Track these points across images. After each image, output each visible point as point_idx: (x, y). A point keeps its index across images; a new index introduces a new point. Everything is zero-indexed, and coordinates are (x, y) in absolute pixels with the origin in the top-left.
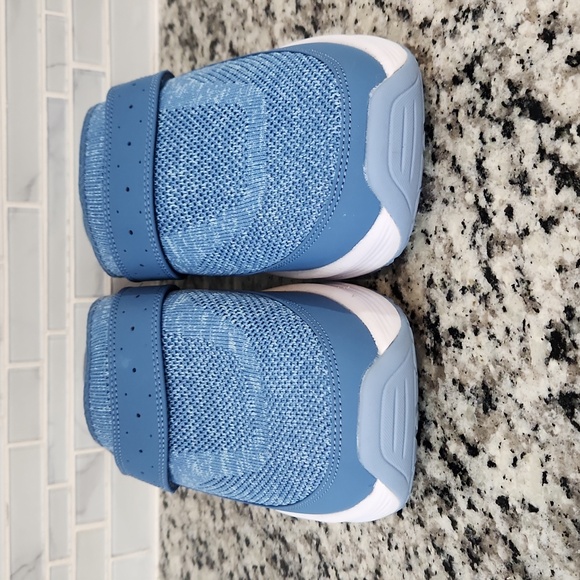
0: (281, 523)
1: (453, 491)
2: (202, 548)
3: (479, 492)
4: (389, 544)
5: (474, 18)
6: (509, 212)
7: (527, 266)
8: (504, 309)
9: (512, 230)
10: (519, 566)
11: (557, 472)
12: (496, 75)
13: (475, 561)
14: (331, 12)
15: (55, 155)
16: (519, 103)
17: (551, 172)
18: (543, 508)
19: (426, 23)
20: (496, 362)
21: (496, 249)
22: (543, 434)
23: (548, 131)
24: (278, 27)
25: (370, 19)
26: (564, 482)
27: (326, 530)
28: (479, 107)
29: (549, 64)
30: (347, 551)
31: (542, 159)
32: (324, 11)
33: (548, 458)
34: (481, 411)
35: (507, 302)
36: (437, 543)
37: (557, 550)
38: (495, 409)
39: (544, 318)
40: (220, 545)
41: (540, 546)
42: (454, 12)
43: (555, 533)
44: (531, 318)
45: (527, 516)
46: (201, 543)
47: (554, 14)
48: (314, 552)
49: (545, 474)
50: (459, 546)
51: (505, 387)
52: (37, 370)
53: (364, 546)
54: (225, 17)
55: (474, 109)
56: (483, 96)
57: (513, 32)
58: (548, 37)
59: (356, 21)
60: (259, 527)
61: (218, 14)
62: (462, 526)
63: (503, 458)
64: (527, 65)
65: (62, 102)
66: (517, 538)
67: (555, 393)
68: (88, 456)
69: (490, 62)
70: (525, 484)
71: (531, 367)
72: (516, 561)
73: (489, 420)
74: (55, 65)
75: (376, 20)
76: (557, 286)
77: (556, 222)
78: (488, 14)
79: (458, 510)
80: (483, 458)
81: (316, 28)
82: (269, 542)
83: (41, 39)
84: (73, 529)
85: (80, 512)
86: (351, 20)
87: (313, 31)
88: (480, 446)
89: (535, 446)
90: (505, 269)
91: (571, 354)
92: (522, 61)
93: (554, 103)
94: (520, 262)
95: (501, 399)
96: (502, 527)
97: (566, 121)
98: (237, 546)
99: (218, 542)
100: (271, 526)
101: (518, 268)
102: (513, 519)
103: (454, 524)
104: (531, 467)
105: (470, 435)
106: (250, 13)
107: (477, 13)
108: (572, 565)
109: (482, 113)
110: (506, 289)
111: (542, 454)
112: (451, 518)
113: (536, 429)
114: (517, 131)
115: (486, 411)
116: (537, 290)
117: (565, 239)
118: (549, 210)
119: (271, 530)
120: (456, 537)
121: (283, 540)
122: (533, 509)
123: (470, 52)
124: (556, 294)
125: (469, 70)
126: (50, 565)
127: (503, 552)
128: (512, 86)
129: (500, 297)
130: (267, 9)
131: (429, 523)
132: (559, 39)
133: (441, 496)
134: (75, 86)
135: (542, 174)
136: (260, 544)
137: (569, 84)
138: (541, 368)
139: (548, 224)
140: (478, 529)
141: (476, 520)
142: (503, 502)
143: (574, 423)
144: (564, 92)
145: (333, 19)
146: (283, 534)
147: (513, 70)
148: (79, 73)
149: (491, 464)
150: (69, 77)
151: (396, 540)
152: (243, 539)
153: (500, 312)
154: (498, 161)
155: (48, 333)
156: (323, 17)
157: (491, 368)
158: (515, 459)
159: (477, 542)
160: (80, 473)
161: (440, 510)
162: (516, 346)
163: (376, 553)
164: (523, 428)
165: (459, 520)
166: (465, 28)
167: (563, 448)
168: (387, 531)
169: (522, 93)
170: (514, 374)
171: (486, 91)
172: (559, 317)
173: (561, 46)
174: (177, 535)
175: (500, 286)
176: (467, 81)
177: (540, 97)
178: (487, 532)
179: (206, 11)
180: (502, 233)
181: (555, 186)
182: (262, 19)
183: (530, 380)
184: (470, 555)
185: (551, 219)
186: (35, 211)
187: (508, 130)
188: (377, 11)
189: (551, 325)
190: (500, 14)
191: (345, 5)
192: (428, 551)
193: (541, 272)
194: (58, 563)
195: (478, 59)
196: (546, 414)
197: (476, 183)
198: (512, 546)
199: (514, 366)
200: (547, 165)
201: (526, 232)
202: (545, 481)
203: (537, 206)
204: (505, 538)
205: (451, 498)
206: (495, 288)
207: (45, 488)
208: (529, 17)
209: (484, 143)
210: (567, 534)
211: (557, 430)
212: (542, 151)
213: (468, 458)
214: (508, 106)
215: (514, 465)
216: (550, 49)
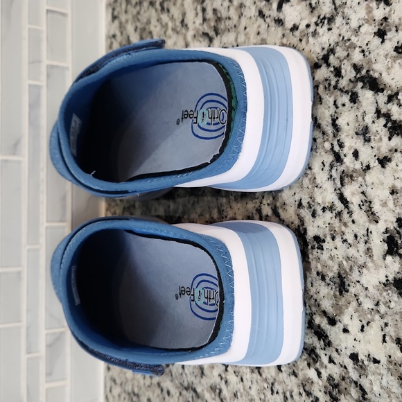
0: (193, 379)
1: (318, 351)
2: (135, 399)
3: (337, 350)
4: (272, 391)
5: (329, 23)
6: (356, 154)
7: (369, 191)
8: (353, 222)
9: (358, 166)
11: (393, 334)
12: (345, 61)
13: (334, 400)
14: (228, 22)
15: (34, 123)
16: (362, 79)
17: (385, 126)
18: (384, 360)
19: (295, 28)
20: (348, 259)
21: (346, 180)
22: (382, 308)
23: (382, 98)
24: (190, 34)
25: (256, 26)
26: (398, 341)
27: (226, 382)
28: (333, 83)
29: (382, 52)
30: (241, 396)
31: (378, 117)
32: (223, 22)
33: (386, 325)
34: (338, 293)
35: (355, 216)
36: (307, 388)
37: (394, 390)
38: (347, 291)
39: (381, 226)
40: (149, 396)
41: (382, 388)
42: (315, 19)
43: (392, 378)
44: (372, 227)
45: (372, 366)
46: (135, 395)
47: (385, 19)
48: (217, 398)
49: (384, 336)
50: (323, 390)
51: (355, 276)
52: (19, 273)
53: (253, 392)
55: (330, 85)
56: (336, 76)
57: (357, 31)
58: (381, 34)
59: (245, 28)
60: (177, 382)
61: (147, 27)
62: (325, 375)
63: (354, 326)
64: (367, 53)
65: (38, 87)
66: (365, 382)
67: (391, 278)
68: (54, 334)
69: (340, 52)
70: (370, 344)
71: (373, 261)
72: (364, 399)
73: (343, 300)
74: (35, 62)
75: (259, 27)
76: (391, 204)
77: (389, 160)
78: (339, 20)
79: (322, 364)
80: (340, 326)
81: (217, 34)
82: (184, 392)
83: (25, 44)
84: (43, 386)
85: (49, 374)
86: (242, 27)
87: (215, 36)
88: (337, 318)
89: (377, 317)
90: (353, 194)
92: (363, 51)
93: (386, 79)
94: (364, 189)
95: (352, 284)
96: (354, 375)
97: (395, 91)
98: (161, 396)
99: (147, 394)
100: (186, 380)
101: (363, 193)
102: (362, 369)
103: (319, 374)
104: (374, 332)
105: (330, 310)
106: (170, 25)
107: (331, 20)
109: (335, 87)
110: (354, 207)
111: (382, 322)
112: (317, 370)
113: (377, 304)
114: (360, 99)
115: (341, 293)
116: (376, 207)
117: (395, 171)
118: (384, 152)
119: (186, 384)
120: (321, 383)
121: (195, 390)
122: (376, 361)
123: (326, 46)
124: (390, 210)
125: (326, 58)
127: (354, 393)
128: (357, 68)
129: (350, 213)
130: (182, 21)
131: (300, 374)
132: (389, 35)
133: (310, 355)
134: (48, 76)
135: (379, 127)
136: (178, 394)
137: (396, 66)
138: (379, 261)
139: (384, 161)
140: (337, 377)
141: (335, 371)
142: (354, 357)
144: (393, 71)
145: (229, 27)
146: (194, 386)
147: (357, 57)
148: (50, 67)
149: (346, 331)
150: (44, 70)
151: (277, 387)
152: (165, 391)
153: (350, 224)
154: (347, 119)
155: (28, 247)
156: (222, 26)
157: (345, 263)
158: (363, 327)
159: (336, 386)
160: (49, 346)
161: (309, 365)
162: (362, 247)
163: (262, 397)
164: (368, 304)
165: (323, 371)
166: (322, 30)
167: (397, 317)
168: (271, 381)
169: (364, 72)
170: (361, 267)
171: (338, 72)
172: (392, 225)
173: (390, 40)
174: (116, 391)
175: (350, 205)
176: (324, 66)
177: (376, 75)
178: (343, 379)
179: (139, 25)
180: (351, 169)
181: (388, 135)
182: (178, 29)
183: (372, 270)
184: (331, 396)
185: (385, 158)
186: (19, 162)
187: (354, 98)
188: (260, 20)
189: (387, 231)
190: (347, 20)
191: (237, 17)
192: (300, 394)
193: (379, 195)
195: (332, 51)
196: (385, 294)
197: (331, 135)
198: (362, 388)
199: (361, 261)
200: (382, 121)
201: (368, 167)
202: (384, 341)
203: (375, 149)
204: (356, 383)
205: (317, 356)
206: (347, 207)
207: (24, 357)
208: (367, 21)
209: (337, 107)
210: (401, 378)
211: (392, 305)
212: (378, 112)
213: (328, 327)
214: (353, 82)
215: (362, 330)
216: (383, 42)
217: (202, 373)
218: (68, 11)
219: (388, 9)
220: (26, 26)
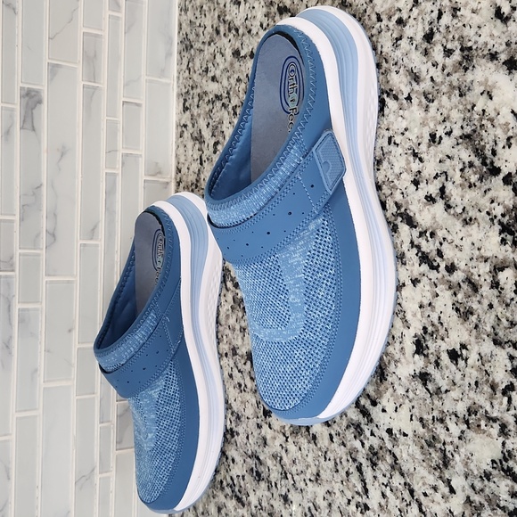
0: (256, 448)
1: (362, 426)
3: (377, 426)
4: (325, 458)
5: (378, 165)
7: (404, 303)
8: (392, 326)
10: (398, 466)
12: (389, 198)
13: (374, 465)
15: (110, 210)
16: (401, 215)
17: (417, 255)
18: (410, 434)
20: (387, 354)
22: (411, 394)
23: (415, 233)
26: (421, 420)
27: (286, 451)
29: (416, 197)
30: (299, 463)
31: (412, 247)
33: (413, 407)
34: (379, 381)
36: (353, 456)
37: (417, 457)
38: (386, 380)
39: (412, 332)
41: (409, 455)
43: (416, 447)
44: (406, 331)
45: (402, 438)
47: (419, 172)
48: (278, 465)
49: (412, 416)
50: (365, 457)
51: (392, 368)
53: (310, 459)
54: (224, 129)
57: (399, 176)
58: (416, 183)
60: (241, 451)
61: (219, 126)
62: (367, 445)
63: (390, 407)
64: (405, 196)
65: (115, 175)
66: (396, 451)
67: (417, 372)
69: (386, 190)
70: (401, 421)
71: (405, 358)
72: (396, 464)
73: (383, 386)
74: (111, 151)
76: (419, 315)
77: (419, 281)
78: (385, 164)
79: (365, 436)
80: (379, 407)
82: (248, 460)
83: (103, 135)
84: (114, 453)
85: (119, 442)
88: (378, 400)
89: (407, 401)
91: (425, 352)
92: (403, 193)
93: (418, 218)
94: (400, 301)
95: (390, 375)
97: (424, 229)
98: (225, 463)
100: (250, 450)
101: (399, 304)
102: (395, 440)
103: (363, 444)
104: (404, 412)
105: (372, 394)
107: (379, 162)
108: (424, 464)
111: (410, 405)
112: (361, 441)
113: (407, 391)
114: (400, 230)
115: (381, 381)
116: (409, 317)
117: (423, 291)
118: (415, 275)
119: (250, 453)
120: (364, 452)
121: (258, 458)
122: (405, 435)
124: (418, 320)
126: (99, 476)
127: (389, 459)
128: (398, 206)
131: (348, 444)
132: (421, 186)
133: (356, 429)
134: (123, 164)
135: (412, 255)
136: (242, 461)
137: (426, 210)
138: (410, 358)
139: (415, 282)
140: (376, 447)
141: (375, 442)
142: (389, 431)
143: (427, 389)
144: (423, 213)
146: (258, 454)
147: (398, 197)
148: (125, 156)
149: (384, 411)
150: (120, 158)
151: (329, 455)
152: (230, 458)
157: (385, 357)
158: (396, 408)
159: (376, 454)
160: (119, 416)
161: (355, 437)
162: (398, 346)
163: (317, 463)
164: (401, 391)
165: (365, 442)
167: (421, 402)
168: (325, 450)
169: (403, 210)
170: (396, 361)
172: (420, 332)
173: (422, 189)
177: (412, 214)
178: (381, 448)
179: (210, 121)
181: (419, 262)
183: (404, 364)
184: (372, 462)
185: (416, 279)
186: (97, 246)
187: (395, 229)
189: (415, 336)
190: (392, 165)
192: (348, 460)
193: (411, 307)
194: (105, 475)
196: (413, 383)
198: (394, 456)
199: (397, 357)
200: (415, 250)
201: (404, 285)
202: (411, 420)
203: (409, 272)
204: (390, 451)
205: (362, 430)
207: (97, 426)
208: (406, 171)
210: (422, 448)
211: (418, 392)
212: (412, 243)
213: (371, 407)
214: (396, 215)
215: (396, 411)
216: (417, 189)
217: (265, 443)
218: (143, 102)
219: (421, 164)
220: (104, 117)
